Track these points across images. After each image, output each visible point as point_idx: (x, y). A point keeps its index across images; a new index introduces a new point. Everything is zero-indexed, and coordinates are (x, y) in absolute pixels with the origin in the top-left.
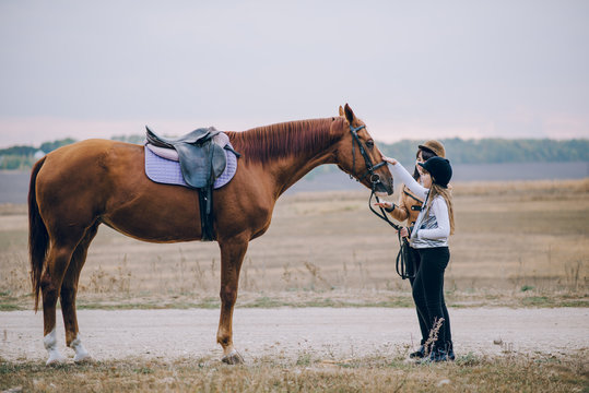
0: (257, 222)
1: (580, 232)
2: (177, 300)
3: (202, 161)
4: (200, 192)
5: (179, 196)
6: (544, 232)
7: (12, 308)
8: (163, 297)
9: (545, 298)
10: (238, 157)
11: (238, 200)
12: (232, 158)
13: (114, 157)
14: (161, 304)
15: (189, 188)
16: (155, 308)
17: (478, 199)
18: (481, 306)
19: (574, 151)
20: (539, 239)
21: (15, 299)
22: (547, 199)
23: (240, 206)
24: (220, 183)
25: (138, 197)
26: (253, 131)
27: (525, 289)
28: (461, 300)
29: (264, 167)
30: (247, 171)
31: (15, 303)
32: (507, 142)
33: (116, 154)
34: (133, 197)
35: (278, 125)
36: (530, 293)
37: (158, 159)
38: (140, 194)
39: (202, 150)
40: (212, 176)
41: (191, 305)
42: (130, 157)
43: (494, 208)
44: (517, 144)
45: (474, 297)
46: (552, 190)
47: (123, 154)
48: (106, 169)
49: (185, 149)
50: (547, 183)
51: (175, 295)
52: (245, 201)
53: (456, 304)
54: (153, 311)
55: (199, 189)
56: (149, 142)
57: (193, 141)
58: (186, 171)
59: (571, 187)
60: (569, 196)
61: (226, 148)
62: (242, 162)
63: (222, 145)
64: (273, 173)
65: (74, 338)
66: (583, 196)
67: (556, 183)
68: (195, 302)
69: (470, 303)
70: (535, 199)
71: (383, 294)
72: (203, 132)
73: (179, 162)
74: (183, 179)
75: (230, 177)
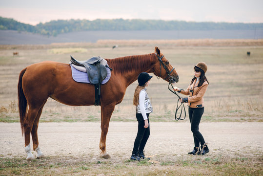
0: (119, 98)
2: (53, 117)
3: (96, 72)
4: (96, 86)
5: (87, 88)
10: (111, 70)
11: (112, 89)
12: (109, 71)
13: (58, 70)
15: (91, 84)
17: (134, 48)
19: (172, 26)
23: (113, 92)
24: (105, 82)
26: (117, 59)
29: (122, 75)
30: (115, 77)
32: (143, 21)
33: (59, 69)
35: (128, 57)
37: (77, 71)
38: (70, 87)
39: (96, 67)
40: (101, 79)
42: (64, 70)
44: (147, 22)
47: (61, 69)
48: (55, 75)
49: (88, 66)
51: (51, 114)
52: (115, 90)
55: (95, 85)
56: (72, 63)
57: (92, 63)
58: (90, 77)
61: (106, 66)
62: (113, 72)
64: (126, 78)
65: (37, 147)
72: (96, 59)
73: (87, 72)
74: (89, 80)
75: (108, 79)
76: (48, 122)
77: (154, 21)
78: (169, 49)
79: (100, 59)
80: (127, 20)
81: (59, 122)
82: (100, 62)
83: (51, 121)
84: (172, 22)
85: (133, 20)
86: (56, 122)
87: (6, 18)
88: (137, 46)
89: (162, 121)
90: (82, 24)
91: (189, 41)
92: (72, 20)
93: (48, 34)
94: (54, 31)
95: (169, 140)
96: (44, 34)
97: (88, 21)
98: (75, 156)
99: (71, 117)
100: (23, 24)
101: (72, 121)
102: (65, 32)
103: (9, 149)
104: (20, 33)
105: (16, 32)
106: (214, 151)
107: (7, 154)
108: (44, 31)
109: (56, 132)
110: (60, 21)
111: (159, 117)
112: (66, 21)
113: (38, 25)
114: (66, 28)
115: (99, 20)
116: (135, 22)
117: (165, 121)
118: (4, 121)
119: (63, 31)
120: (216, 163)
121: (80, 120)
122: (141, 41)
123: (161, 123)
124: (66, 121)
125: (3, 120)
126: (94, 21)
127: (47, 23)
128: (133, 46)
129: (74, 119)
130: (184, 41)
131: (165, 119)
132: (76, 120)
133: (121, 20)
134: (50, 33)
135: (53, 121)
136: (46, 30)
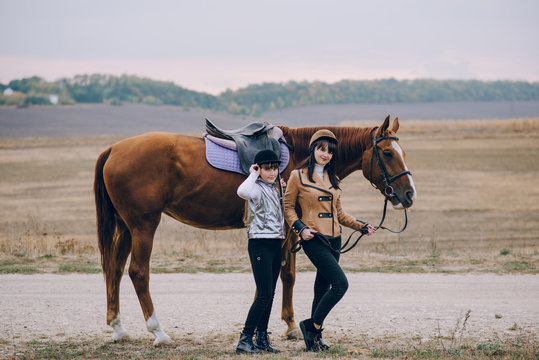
1: (507, 168)
2: (184, 263)
6: (474, 168)
7: (31, 271)
8: (169, 259)
9: (526, 263)
12: (285, 151)
14: (169, 268)
16: (166, 272)
17: (415, 137)
18: (469, 271)
19: (499, 92)
20: (471, 175)
21: (32, 261)
22: (477, 138)
25: (203, 184)
27: (505, 253)
28: (448, 264)
31: (32, 266)
32: (437, 82)
34: (198, 184)
36: (510, 257)
38: (204, 182)
39: (258, 142)
41: (199, 269)
43: (430, 146)
44: (446, 84)
45: (460, 261)
46: (482, 130)
47: (187, 145)
48: (175, 158)
49: (241, 140)
50: (477, 123)
51: (182, 257)
53: (445, 268)
54: (163, 275)
56: (210, 133)
57: (250, 134)
58: (243, 160)
59: (498, 127)
60: (497, 135)
61: (280, 141)
63: (277, 138)
65: (115, 317)
66: (510, 135)
67: (484, 122)
68: (201, 265)
69: (457, 268)
70: (466, 138)
71: (374, 257)
72: (259, 126)
73: (236, 151)
74: (241, 168)
75: (284, 168)
76: (171, 272)
77: (460, 82)
78: (488, 138)
79: (269, 127)
80: (405, 82)
81: (194, 272)
82: (266, 133)
83: (177, 270)
84: (498, 85)
85: (417, 81)
86: (189, 272)
87: (160, 82)
88: (422, 133)
89: (414, 272)
90: (313, 92)
91: (531, 121)
92: (292, 83)
93: (243, 112)
94: (255, 106)
95: (418, 310)
96: (236, 113)
97: (324, 85)
98: (198, 338)
99: (224, 262)
100: (194, 93)
101: (222, 271)
102: (278, 107)
103: (66, 324)
104: (187, 110)
105: (180, 108)
106: (508, 332)
107: (56, 333)
108: (234, 105)
109: (180, 292)
110: (267, 86)
111: (412, 263)
112: (280, 85)
113: (223, 95)
114: (280, 99)
115: (346, 82)
116: (420, 84)
117: (422, 271)
118: (79, 271)
119: (272, 105)
120: (494, 354)
121: (239, 268)
122: (431, 123)
123: (412, 275)
124: (209, 270)
125: (79, 267)
126: (337, 85)
127: (241, 90)
128: (413, 133)
129: (227, 266)
130: (520, 121)
131: (424, 267)
132: (231, 270)
133: (392, 81)
134: (248, 110)
135: (182, 271)
136: (239, 104)
